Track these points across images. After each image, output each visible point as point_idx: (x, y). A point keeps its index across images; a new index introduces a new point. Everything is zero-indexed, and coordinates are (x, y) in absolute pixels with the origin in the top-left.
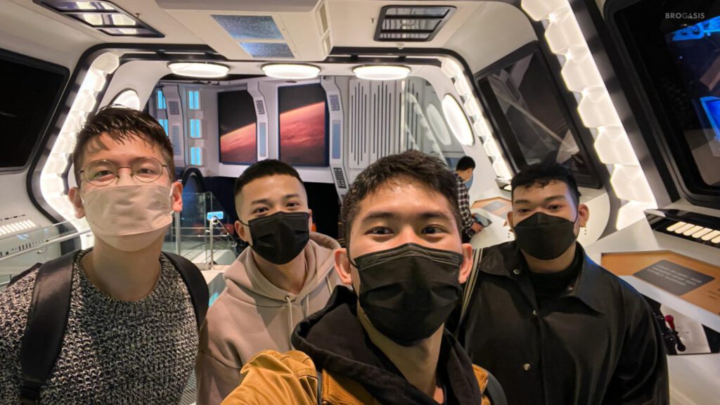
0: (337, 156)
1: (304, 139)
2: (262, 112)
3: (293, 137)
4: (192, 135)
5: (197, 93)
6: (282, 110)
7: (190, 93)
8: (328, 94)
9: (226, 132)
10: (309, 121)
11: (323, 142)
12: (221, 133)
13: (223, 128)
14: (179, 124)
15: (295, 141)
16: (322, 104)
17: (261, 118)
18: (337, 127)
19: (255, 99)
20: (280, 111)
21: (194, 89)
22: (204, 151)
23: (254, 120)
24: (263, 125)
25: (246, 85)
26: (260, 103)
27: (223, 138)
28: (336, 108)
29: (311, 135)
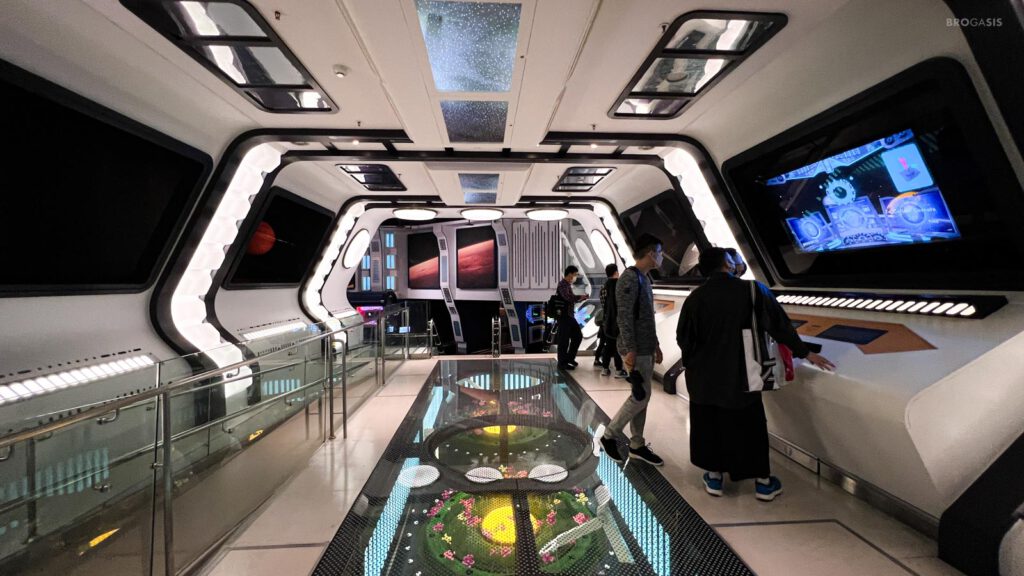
0: (504, 280)
1: (478, 268)
2: (444, 248)
3: (467, 267)
4: (388, 267)
5: (392, 236)
6: (459, 246)
7: (388, 236)
8: (497, 233)
9: (413, 265)
10: (481, 254)
11: (493, 269)
12: (410, 265)
13: (412, 261)
14: (379, 259)
15: (470, 269)
16: (492, 241)
17: (443, 253)
18: (504, 258)
19: (439, 239)
20: (458, 247)
21: (390, 233)
22: (397, 280)
23: (437, 254)
24: (445, 258)
25: (432, 228)
26: (442, 242)
27: (412, 269)
28: (503, 244)
29: (483, 265)
